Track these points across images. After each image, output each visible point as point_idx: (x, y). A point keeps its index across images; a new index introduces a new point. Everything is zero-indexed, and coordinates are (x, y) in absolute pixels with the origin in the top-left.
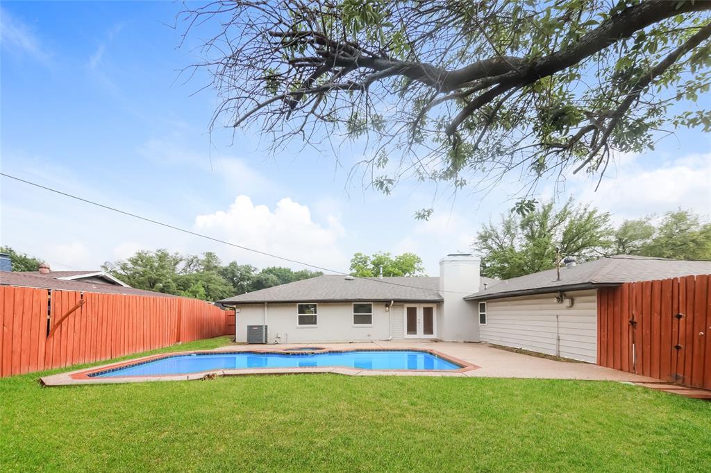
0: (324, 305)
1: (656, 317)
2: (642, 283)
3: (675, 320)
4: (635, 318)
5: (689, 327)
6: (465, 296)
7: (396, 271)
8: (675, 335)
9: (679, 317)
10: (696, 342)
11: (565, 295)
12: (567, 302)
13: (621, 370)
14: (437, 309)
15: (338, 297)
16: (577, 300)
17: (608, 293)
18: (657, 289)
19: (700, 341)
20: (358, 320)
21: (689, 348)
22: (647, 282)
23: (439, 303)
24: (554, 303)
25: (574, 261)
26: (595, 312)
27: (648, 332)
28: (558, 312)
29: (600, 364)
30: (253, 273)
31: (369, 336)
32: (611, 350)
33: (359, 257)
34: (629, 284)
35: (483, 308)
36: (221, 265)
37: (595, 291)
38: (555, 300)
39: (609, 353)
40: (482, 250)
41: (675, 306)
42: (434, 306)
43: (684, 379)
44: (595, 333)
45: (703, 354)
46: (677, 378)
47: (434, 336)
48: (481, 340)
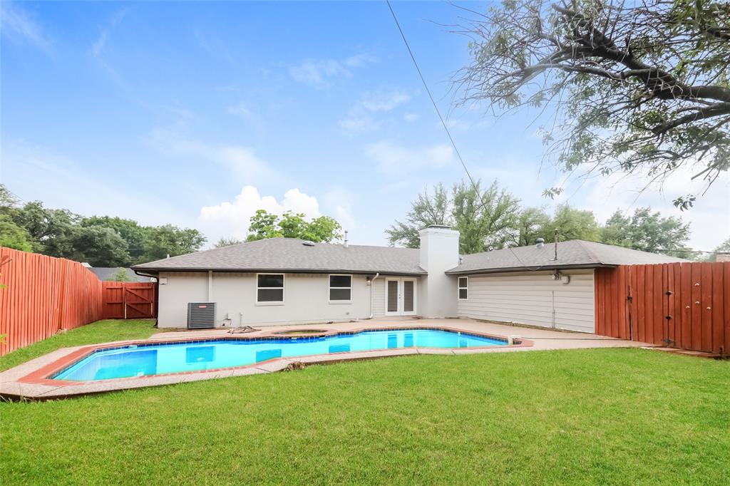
0: (294, 276)
1: (650, 294)
2: (637, 266)
3: (666, 296)
4: (631, 295)
5: (677, 303)
6: (446, 270)
7: (313, 236)
8: (666, 308)
9: (669, 294)
10: (684, 313)
11: (561, 273)
12: (564, 279)
13: (619, 337)
14: (418, 284)
15: (314, 267)
16: (573, 277)
17: (604, 273)
18: (650, 271)
19: (687, 313)
20: (334, 295)
21: (678, 318)
22: (641, 266)
23: (421, 277)
24: (552, 280)
25: (542, 242)
26: (593, 288)
27: (643, 305)
28: (554, 288)
29: (598, 332)
30: (73, 223)
31: (348, 314)
32: (608, 321)
33: (263, 215)
34: (625, 266)
35: (463, 283)
36: (15, 206)
37: (593, 271)
38: (553, 277)
39: (606, 324)
40: (416, 222)
41: (665, 285)
42: (414, 280)
43: (675, 343)
44: (593, 307)
45: (690, 323)
46: (669, 342)
47: (414, 313)
48: (459, 315)
